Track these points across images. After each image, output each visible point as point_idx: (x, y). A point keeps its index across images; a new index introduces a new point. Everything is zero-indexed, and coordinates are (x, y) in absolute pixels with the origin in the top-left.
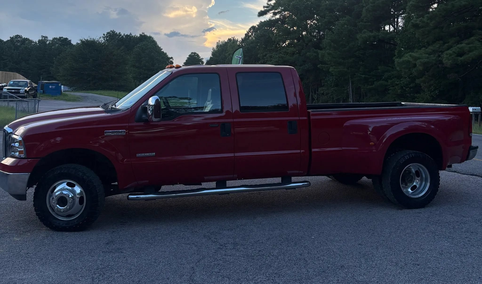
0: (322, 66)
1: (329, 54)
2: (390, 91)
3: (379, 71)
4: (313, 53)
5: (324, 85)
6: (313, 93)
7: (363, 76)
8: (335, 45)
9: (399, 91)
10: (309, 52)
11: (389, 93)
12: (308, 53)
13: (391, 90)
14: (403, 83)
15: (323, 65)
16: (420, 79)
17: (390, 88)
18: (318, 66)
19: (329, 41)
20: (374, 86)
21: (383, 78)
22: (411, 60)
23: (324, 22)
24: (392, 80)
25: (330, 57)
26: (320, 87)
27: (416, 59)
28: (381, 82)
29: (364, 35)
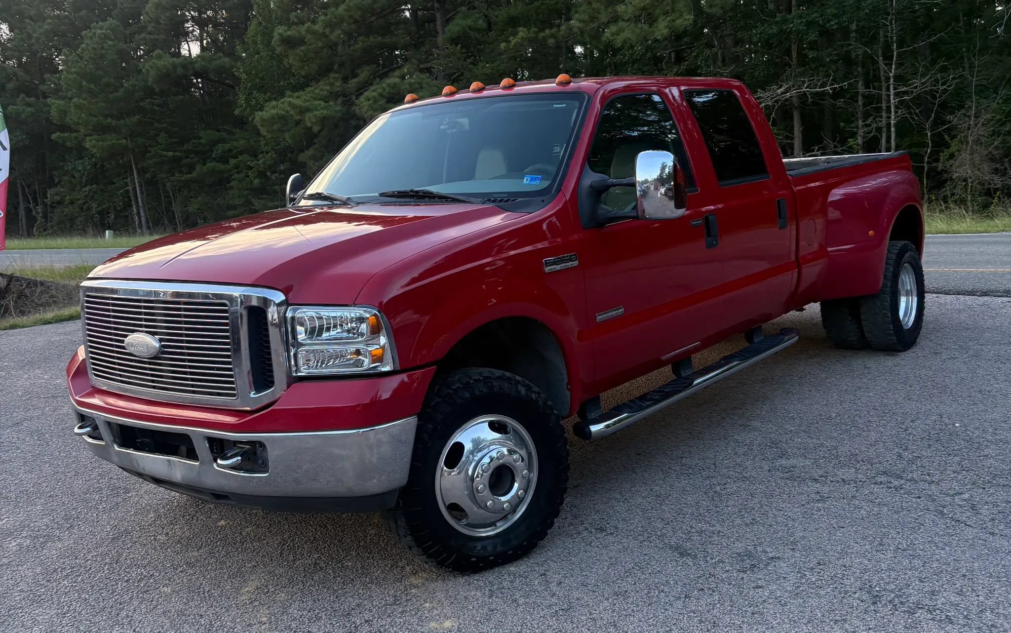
0: (62, 135)
1: (78, 107)
2: (233, 183)
3: (202, 141)
4: (24, 107)
5: (59, 182)
6: (30, 203)
7: (170, 154)
8: (92, 86)
9: (256, 182)
10: (13, 105)
11: (232, 188)
12: (11, 106)
13: (234, 179)
14: (264, 163)
15: (66, 135)
16: (306, 152)
17: (233, 177)
18: (54, 136)
19: (75, 75)
20: (194, 174)
21: (213, 156)
22: (292, 113)
23: (42, 31)
24: (237, 160)
25: (83, 115)
26: (50, 189)
27: (303, 111)
28: (210, 165)
29: (160, 63)
